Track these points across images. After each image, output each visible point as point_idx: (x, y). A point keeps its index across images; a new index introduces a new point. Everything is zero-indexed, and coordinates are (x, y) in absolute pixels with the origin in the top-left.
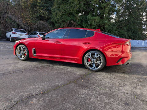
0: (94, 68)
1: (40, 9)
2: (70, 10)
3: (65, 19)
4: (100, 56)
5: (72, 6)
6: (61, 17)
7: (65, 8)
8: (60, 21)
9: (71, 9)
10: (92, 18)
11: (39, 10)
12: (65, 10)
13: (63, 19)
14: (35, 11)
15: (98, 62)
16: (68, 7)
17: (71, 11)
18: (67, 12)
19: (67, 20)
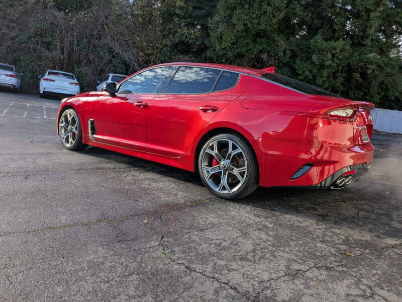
0: (224, 188)
1: (182, 24)
2: (259, 24)
3: (244, 50)
4: (241, 151)
5: (265, 13)
6: (234, 44)
7: (245, 17)
8: (230, 55)
9: (263, 19)
10: (325, 45)
11: (180, 28)
12: (245, 25)
13: (238, 51)
14: (171, 29)
16: (255, 16)
17: (263, 27)
18: (251, 30)
19: (250, 52)
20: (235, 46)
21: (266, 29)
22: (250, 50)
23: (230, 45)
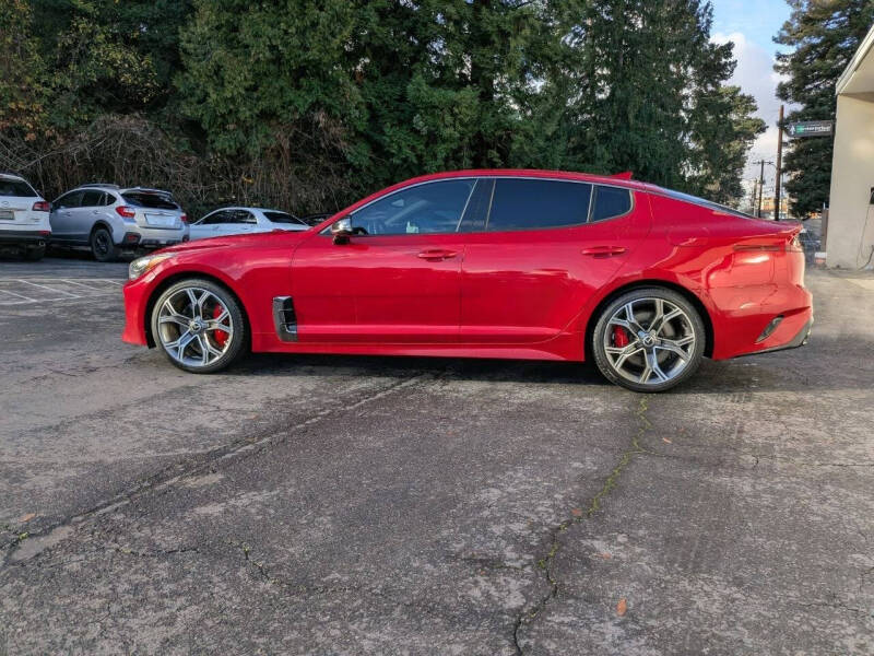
1: (100, 38)
2: (306, 49)
3: (277, 103)
5: (314, 25)
6: (255, 88)
7: (270, 31)
8: (245, 113)
9: (313, 40)
11: (97, 45)
12: (273, 48)
13: (263, 104)
15: (674, 346)
16: (292, 30)
17: (313, 54)
18: (288, 61)
19: (292, 108)
20: (255, 95)
21: (320, 59)
22: (291, 103)
23: (243, 93)
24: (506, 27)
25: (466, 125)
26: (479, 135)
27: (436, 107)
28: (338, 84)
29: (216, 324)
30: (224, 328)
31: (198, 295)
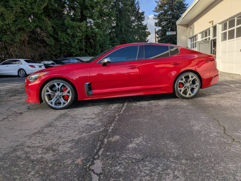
2: (33, 9)
3: (24, 26)
6: (16, 21)
7: (20, 3)
8: (13, 29)
9: (35, 6)
10: (75, 24)
12: (21, 8)
13: (19, 26)
15: (194, 86)
16: (28, 3)
17: (35, 11)
18: (27, 13)
19: (29, 27)
20: (16, 23)
21: (38, 12)
22: (29, 26)
23: (12, 22)
24: (93, 5)
25: (83, 32)
26: (87, 35)
27: (75, 27)
28: (43, 20)
29: (65, 93)
30: (68, 94)
31: (59, 85)
